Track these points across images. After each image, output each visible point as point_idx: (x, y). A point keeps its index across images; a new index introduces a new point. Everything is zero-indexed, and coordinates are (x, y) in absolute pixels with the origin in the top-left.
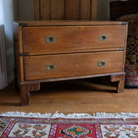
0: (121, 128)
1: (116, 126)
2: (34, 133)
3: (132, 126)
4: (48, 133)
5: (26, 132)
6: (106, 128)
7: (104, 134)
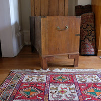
0: (87, 77)
2: (37, 80)
3: (94, 76)
4: (45, 80)
5: (32, 80)
6: (79, 76)
7: (78, 80)
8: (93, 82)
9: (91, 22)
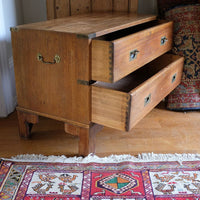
0: (177, 177)
1: (170, 174)
2: (61, 187)
3: (191, 173)
4: (80, 186)
5: (50, 186)
6: (157, 176)
7: (154, 186)
8: (189, 193)
9: (193, 30)
